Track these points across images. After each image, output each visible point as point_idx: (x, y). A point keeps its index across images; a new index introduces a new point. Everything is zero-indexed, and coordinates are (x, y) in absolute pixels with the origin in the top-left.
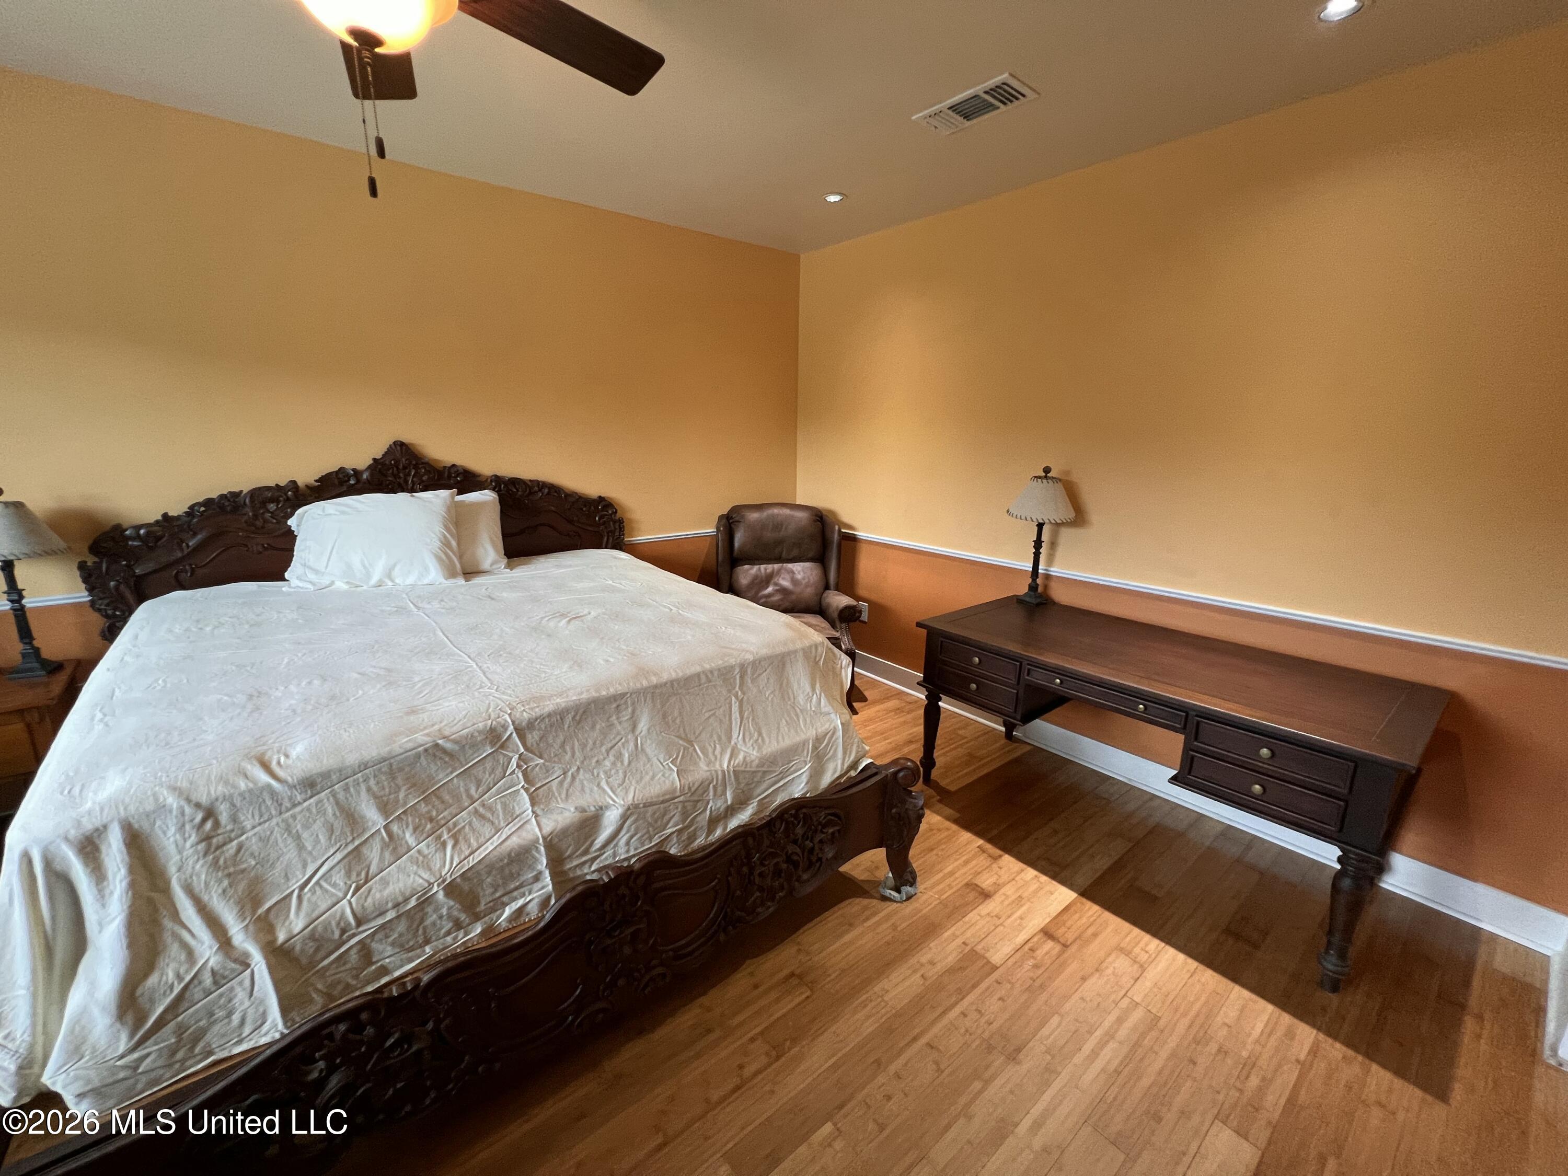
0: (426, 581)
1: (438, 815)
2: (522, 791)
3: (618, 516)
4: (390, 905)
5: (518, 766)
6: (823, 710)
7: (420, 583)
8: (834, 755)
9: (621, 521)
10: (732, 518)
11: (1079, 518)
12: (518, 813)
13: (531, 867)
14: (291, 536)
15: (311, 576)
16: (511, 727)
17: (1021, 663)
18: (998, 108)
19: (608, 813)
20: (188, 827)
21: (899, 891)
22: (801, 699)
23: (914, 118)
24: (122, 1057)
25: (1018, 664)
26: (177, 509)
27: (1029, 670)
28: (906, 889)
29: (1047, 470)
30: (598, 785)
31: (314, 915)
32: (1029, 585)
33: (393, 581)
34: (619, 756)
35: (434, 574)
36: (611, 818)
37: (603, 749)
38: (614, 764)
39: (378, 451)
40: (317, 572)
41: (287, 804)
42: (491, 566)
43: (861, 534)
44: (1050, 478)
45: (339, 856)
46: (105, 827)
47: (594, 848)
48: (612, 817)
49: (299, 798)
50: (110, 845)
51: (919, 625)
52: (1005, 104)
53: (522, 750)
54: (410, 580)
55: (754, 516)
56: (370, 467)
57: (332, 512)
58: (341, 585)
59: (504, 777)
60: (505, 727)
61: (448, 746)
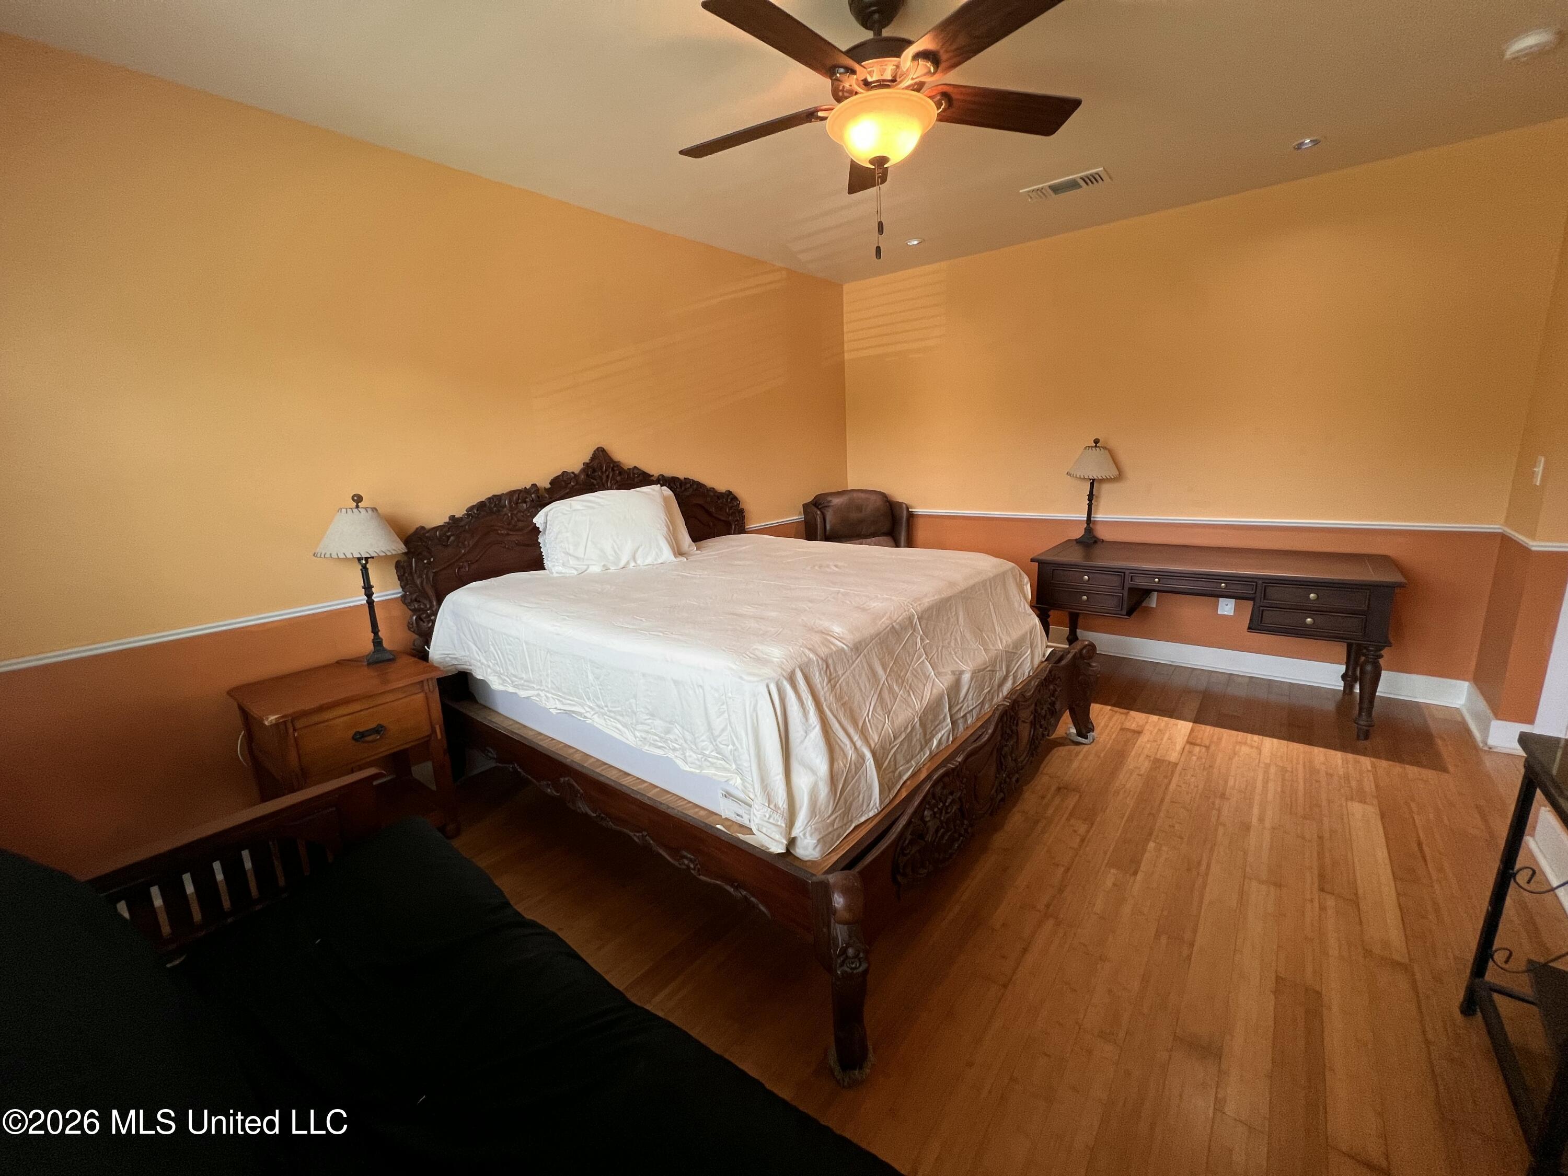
0: (660, 561)
1: (901, 673)
2: (925, 660)
3: (741, 507)
4: (903, 729)
5: (921, 644)
6: (1028, 612)
7: (655, 563)
8: (1037, 645)
9: (742, 512)
10: (820, 504)
11: (1119, 477)
12: (928, 675)
13: (942, 710)
14: (536, 531)
15: (572, 562)
16: (916, 616)
17: (1124, 573)
18: (1081, 187)
19: (963, 676)
20: (822, 672)
21: (1086, 738)
22: (1016, 605)
23: (1021, 191)
24: (829, 817)
25: (1123, 574)
26: (460, 512)
27: (1132, 577)
28: (1090, 735)
29: (1096, 441)
30: (953, 658)
31: (879, 731)
32: (1085, 529)
33: (636, 562)
34: (956, 639)
35: (667, 554)
36: (966, 677)
37: (949, 635)
38: (955, 645)
39: (586, 457)
40: (578, 559)
41: (851, 661)
42: (689, 548)
43: (919, 510)
44: (1099, 447)
45: (876, 697)
46: (794, 670)
47: (960, 701)
48: (966, 679)
49: (854, 658)
50: (799, 683)
51: (1032, 560)
52: (1087, 184)
53: (921, 633)
54: (649, 560)
55: (836, 501)
56: (583, 470)
57: (579, 507)
58: (596, 569)
59: (916, 651)
60: (913, 615)
61: (897, 627)
